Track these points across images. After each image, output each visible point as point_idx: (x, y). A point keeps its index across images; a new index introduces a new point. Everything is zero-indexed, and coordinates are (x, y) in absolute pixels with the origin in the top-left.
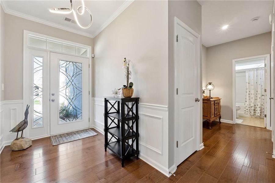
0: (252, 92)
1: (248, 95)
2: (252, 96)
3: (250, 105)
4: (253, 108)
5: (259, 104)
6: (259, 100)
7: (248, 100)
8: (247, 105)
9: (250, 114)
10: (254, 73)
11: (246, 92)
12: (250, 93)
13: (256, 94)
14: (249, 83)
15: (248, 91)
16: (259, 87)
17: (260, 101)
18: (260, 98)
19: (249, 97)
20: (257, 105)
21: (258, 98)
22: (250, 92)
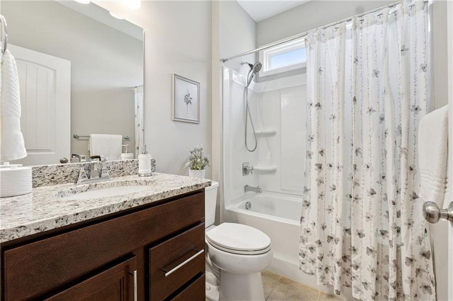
0: (335, 155)
1: (314, 174)
2: (335, 177)
3: (324, 228)
4: (337, 250)
5: (369, 229)
6: (367, 204)
7: (313, 197)
8: (310, 227)
9: (323, 278)
10: (342, 44)
11: (309, 155)
12: (324, 161)
13: (351, 170)
14: (319, 105)
15: (314, 149)
16: (369, 123)
17: (373, 213)
18: (373, 193)
19: (320, 182)
20: (360, 235)
21: (364, 193)
22: (322, 152)
